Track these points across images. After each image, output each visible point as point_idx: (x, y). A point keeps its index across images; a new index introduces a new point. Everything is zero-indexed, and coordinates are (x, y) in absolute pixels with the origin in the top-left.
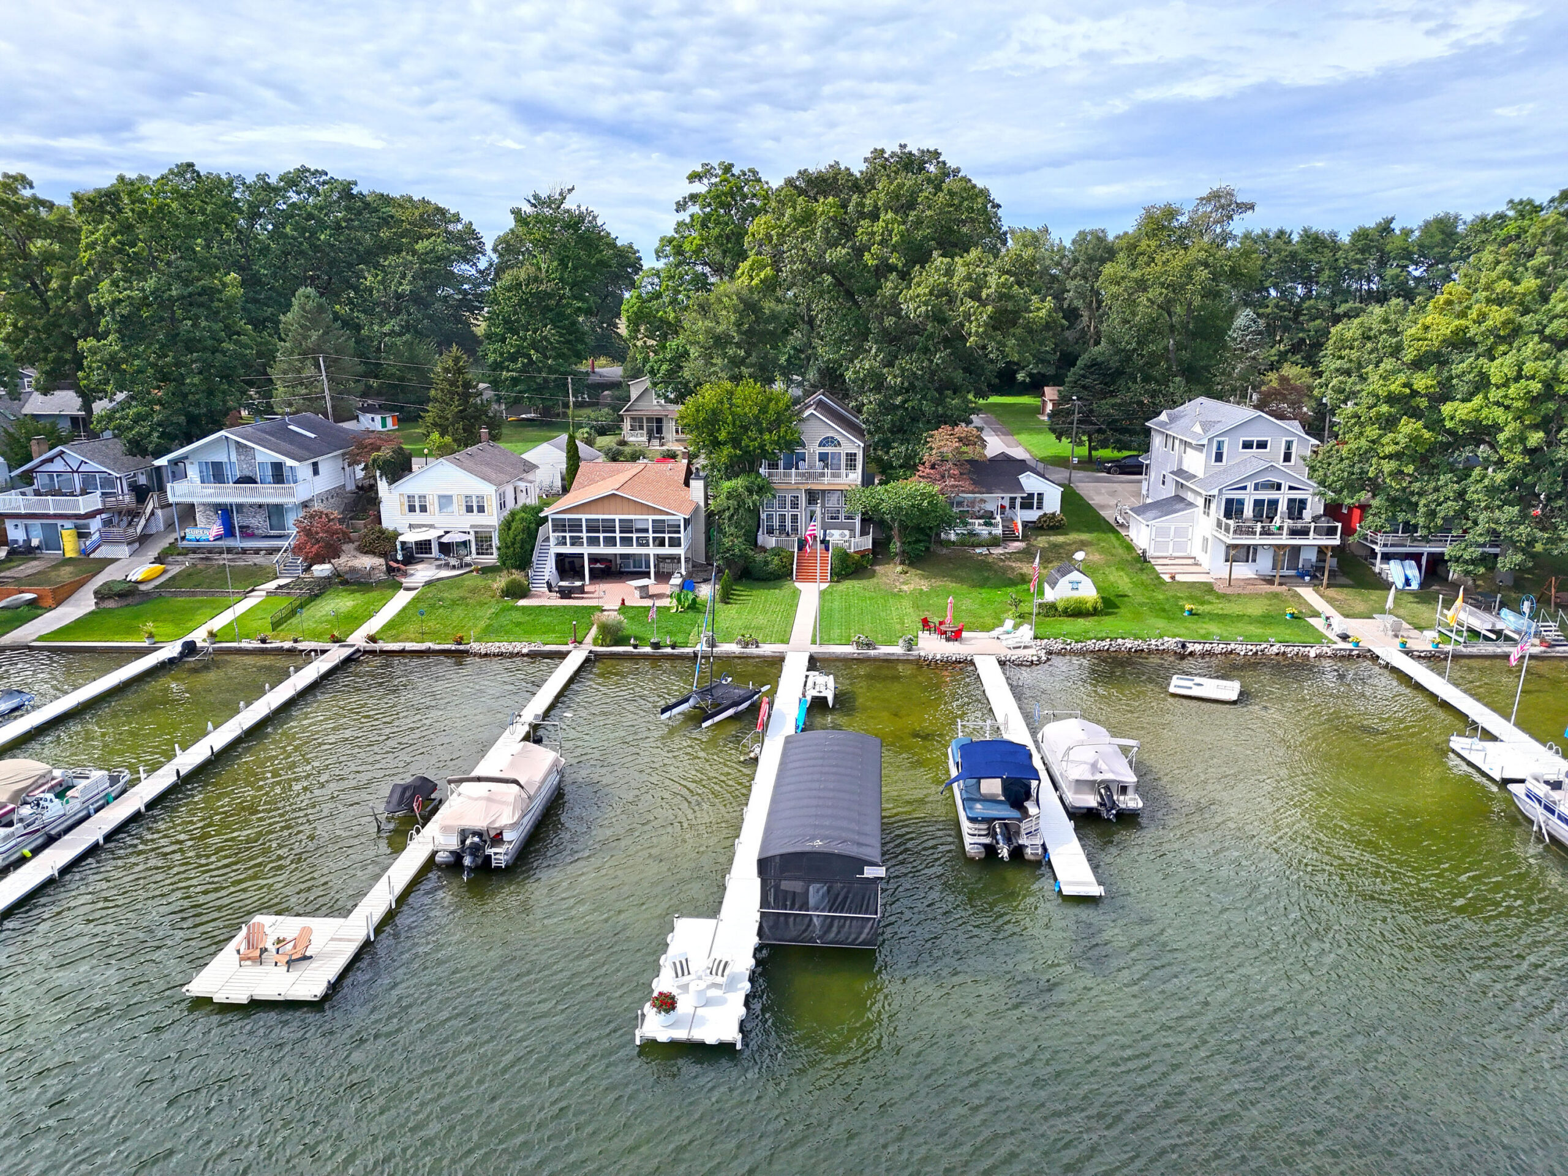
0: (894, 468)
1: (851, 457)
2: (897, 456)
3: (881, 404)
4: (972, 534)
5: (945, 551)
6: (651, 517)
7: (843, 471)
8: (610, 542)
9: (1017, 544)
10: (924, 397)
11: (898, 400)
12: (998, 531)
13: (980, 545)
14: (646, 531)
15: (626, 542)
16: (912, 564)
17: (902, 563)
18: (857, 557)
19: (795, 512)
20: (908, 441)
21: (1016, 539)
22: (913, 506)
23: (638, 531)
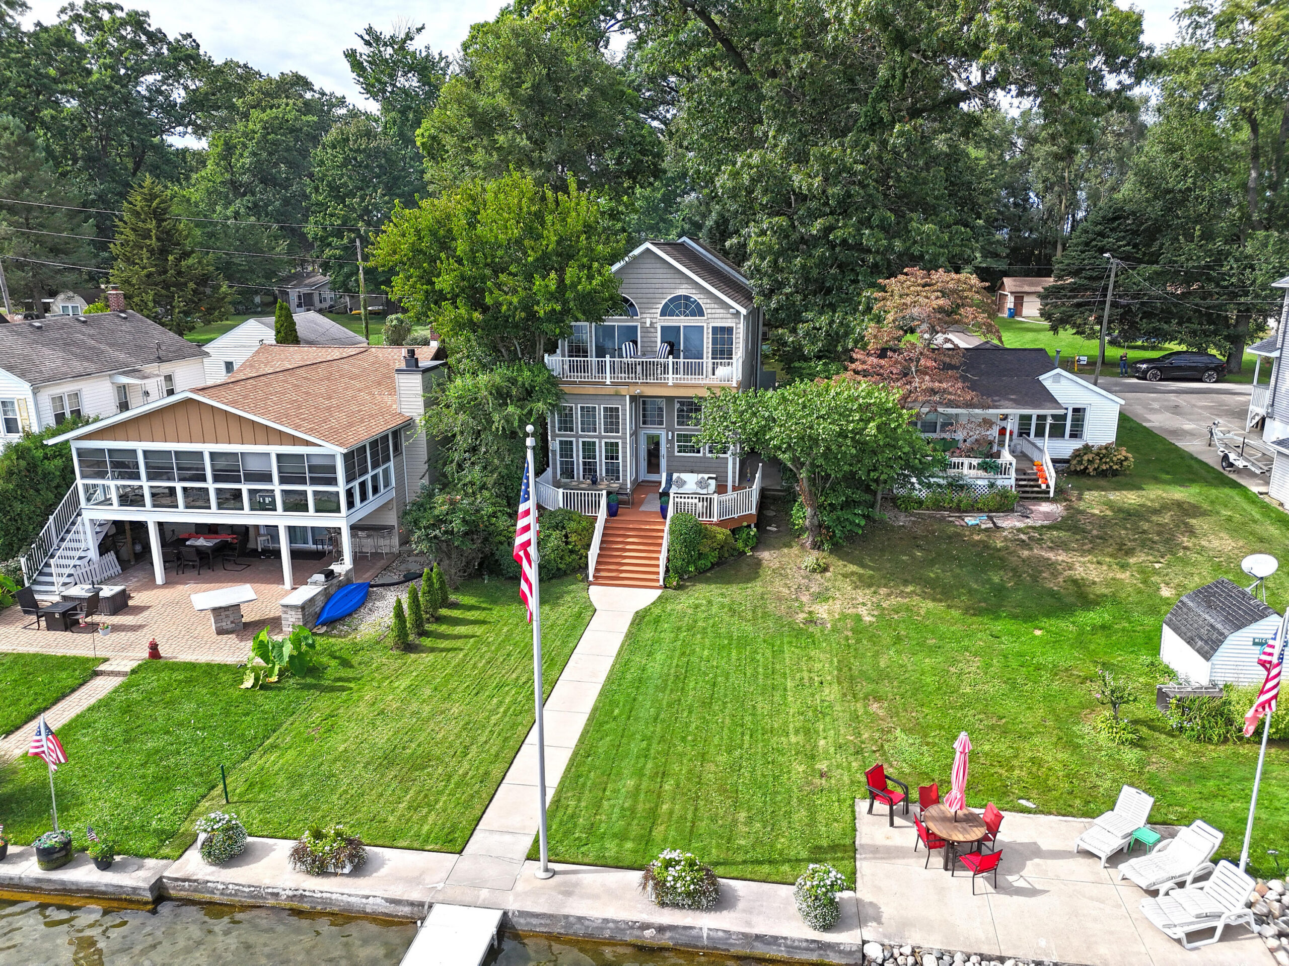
0: (806, 359)
1: (723, 335)
2: (811, 336)
3: (783, 233)
4: (957, 485)
5: (902, 520)
6: (275, 449)
7: (707, 360)
8: (197, 499)
9: (1045, 507)
10: (865, 222)
11: (816, 227)
12: (1009, 481)
13: (973, 509)
14: (268, 478)
15: (231, 500)
16: (837, 549)
17: (816, 546)
18: (722, 534)
19: (612, 438)
20: (833, 308)
21: (1043, 496)
22: (842, 434)
23: (252, 477)
